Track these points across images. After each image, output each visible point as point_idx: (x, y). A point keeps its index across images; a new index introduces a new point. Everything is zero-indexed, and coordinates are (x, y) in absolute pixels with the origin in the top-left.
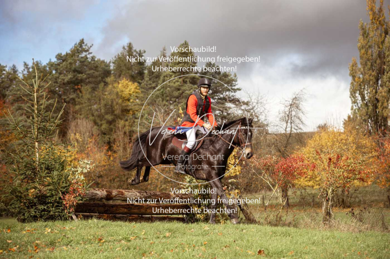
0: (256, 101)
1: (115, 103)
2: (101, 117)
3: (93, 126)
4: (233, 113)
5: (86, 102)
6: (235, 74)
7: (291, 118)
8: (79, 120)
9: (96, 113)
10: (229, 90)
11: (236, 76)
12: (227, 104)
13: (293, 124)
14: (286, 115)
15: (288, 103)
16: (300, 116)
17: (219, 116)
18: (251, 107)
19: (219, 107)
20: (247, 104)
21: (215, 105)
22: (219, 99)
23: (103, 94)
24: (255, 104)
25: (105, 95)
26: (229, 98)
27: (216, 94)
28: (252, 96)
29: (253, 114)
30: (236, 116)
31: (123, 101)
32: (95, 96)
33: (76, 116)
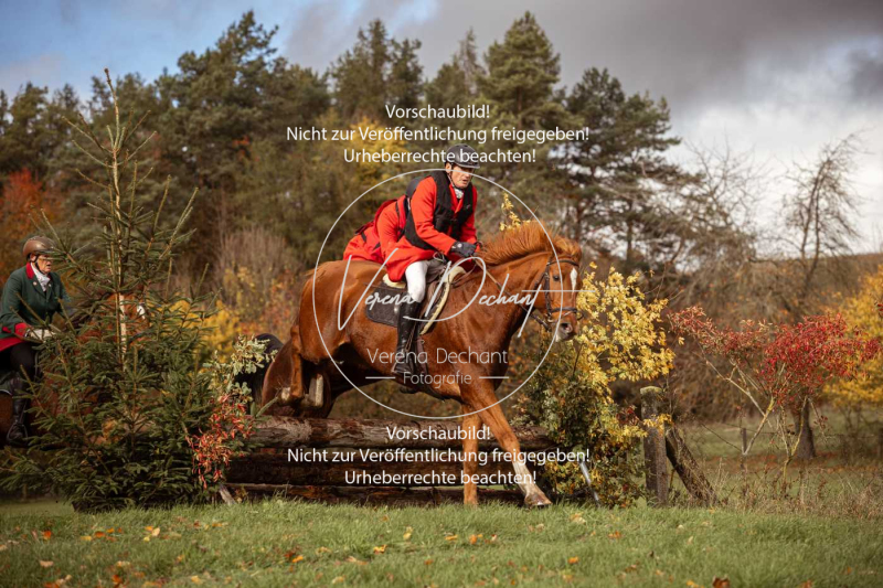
0: (720, 173)
1: (340, 185)
2: (304, 222)
3: (286, 247)
4: (658, 206)
5: (263, 182)
6: (663, 100)
7: (817, 216)
8: (245, 233)
9: (291, 213)
10: (647, 144)
11: (664, 105)
12: (641, 181)
13: (821, 234)
14: (804, 210)
15: (809, 175)
16: (842, 213)
17: (621, 215)
18: (707, 188)
19: (621, 191)
20: (697, 180)
21: (610, 186)
22: (620, 168)
23: (308, 161)
24: (716, 180)
25: (314, 163)
26: (648, 164)
27: (611, 156)
28: (710, 158)
29: (714, 207)
30: (666, 214)
31: (362, 179)
32: (287, 168)
33: (238, 222)
